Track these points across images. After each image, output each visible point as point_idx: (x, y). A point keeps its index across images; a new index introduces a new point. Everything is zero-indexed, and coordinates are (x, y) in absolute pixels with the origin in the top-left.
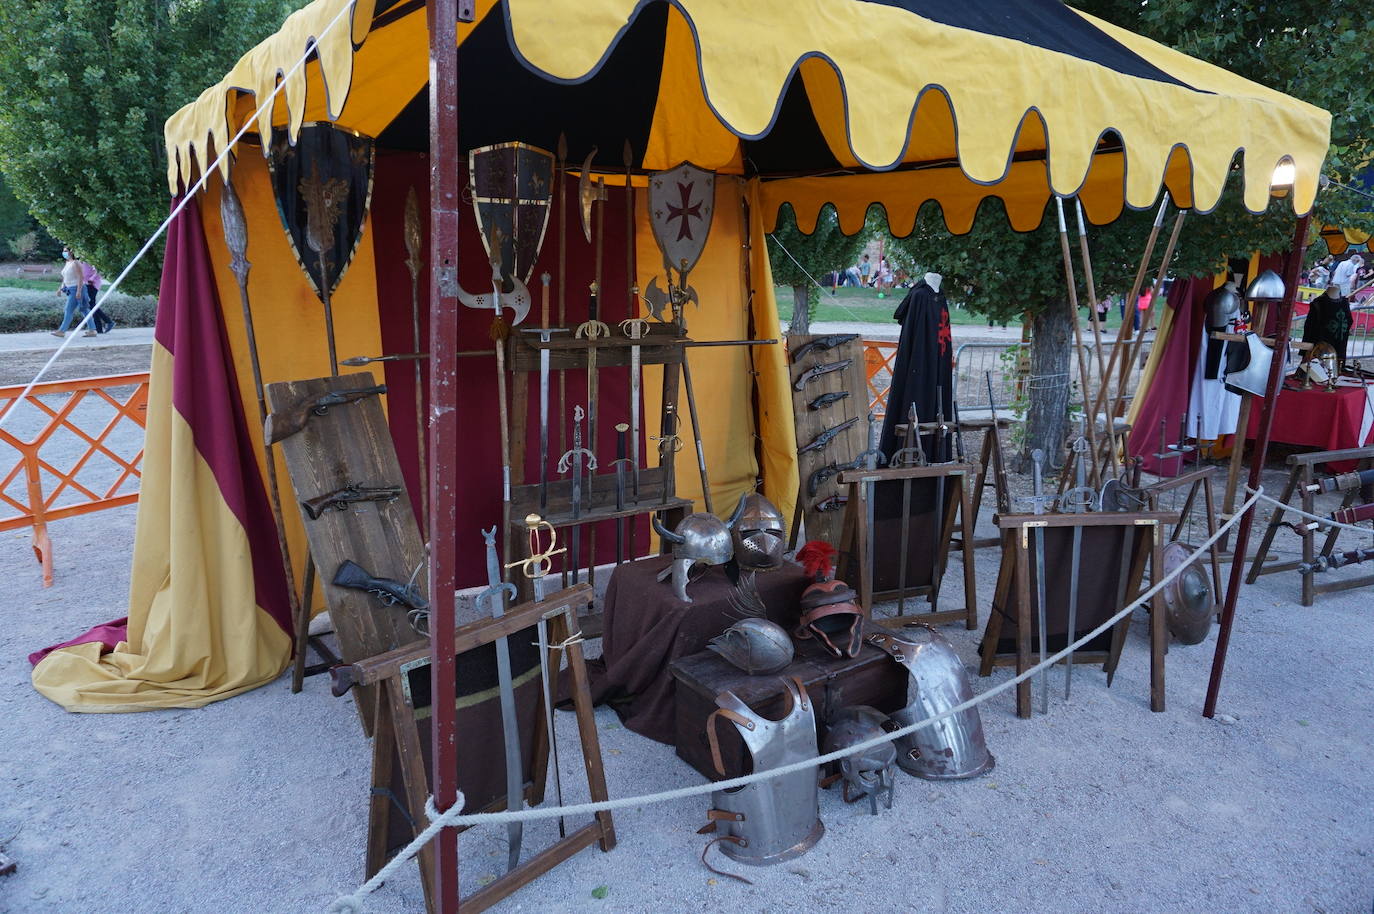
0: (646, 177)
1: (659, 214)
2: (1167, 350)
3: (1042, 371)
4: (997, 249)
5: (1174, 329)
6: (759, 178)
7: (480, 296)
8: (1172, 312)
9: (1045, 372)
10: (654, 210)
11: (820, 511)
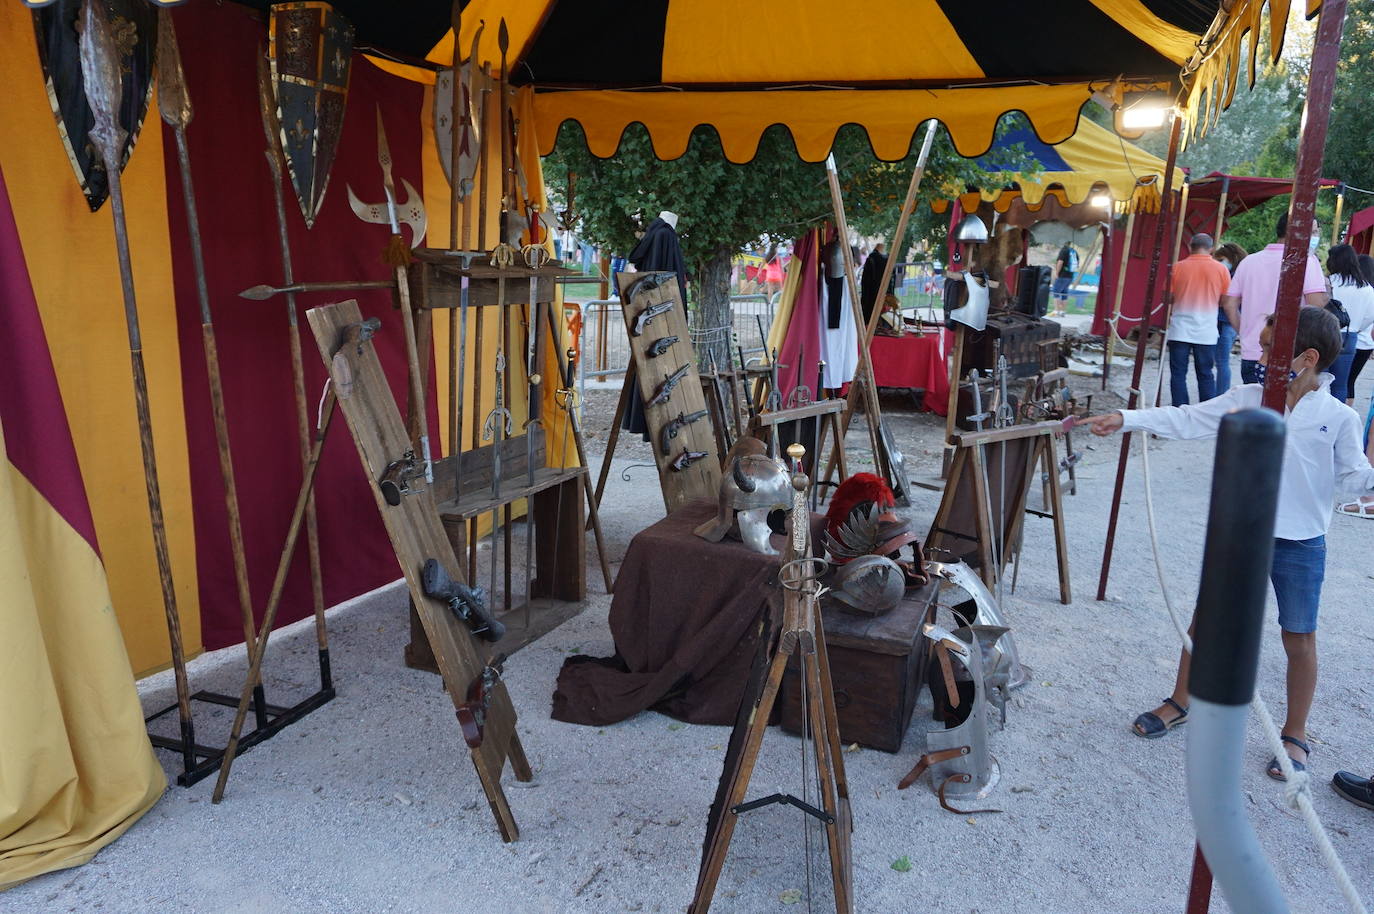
0: (433, 74)
1: (443, 121)
2: (796, 307)
3: (708, 324)
4: (688, 191)
5: (803, 281)
6: (533, 87)
7: (375, 206)
8: (800, 263)
9: (711, 325)
10: (439, 116)
11: (676, 470)
